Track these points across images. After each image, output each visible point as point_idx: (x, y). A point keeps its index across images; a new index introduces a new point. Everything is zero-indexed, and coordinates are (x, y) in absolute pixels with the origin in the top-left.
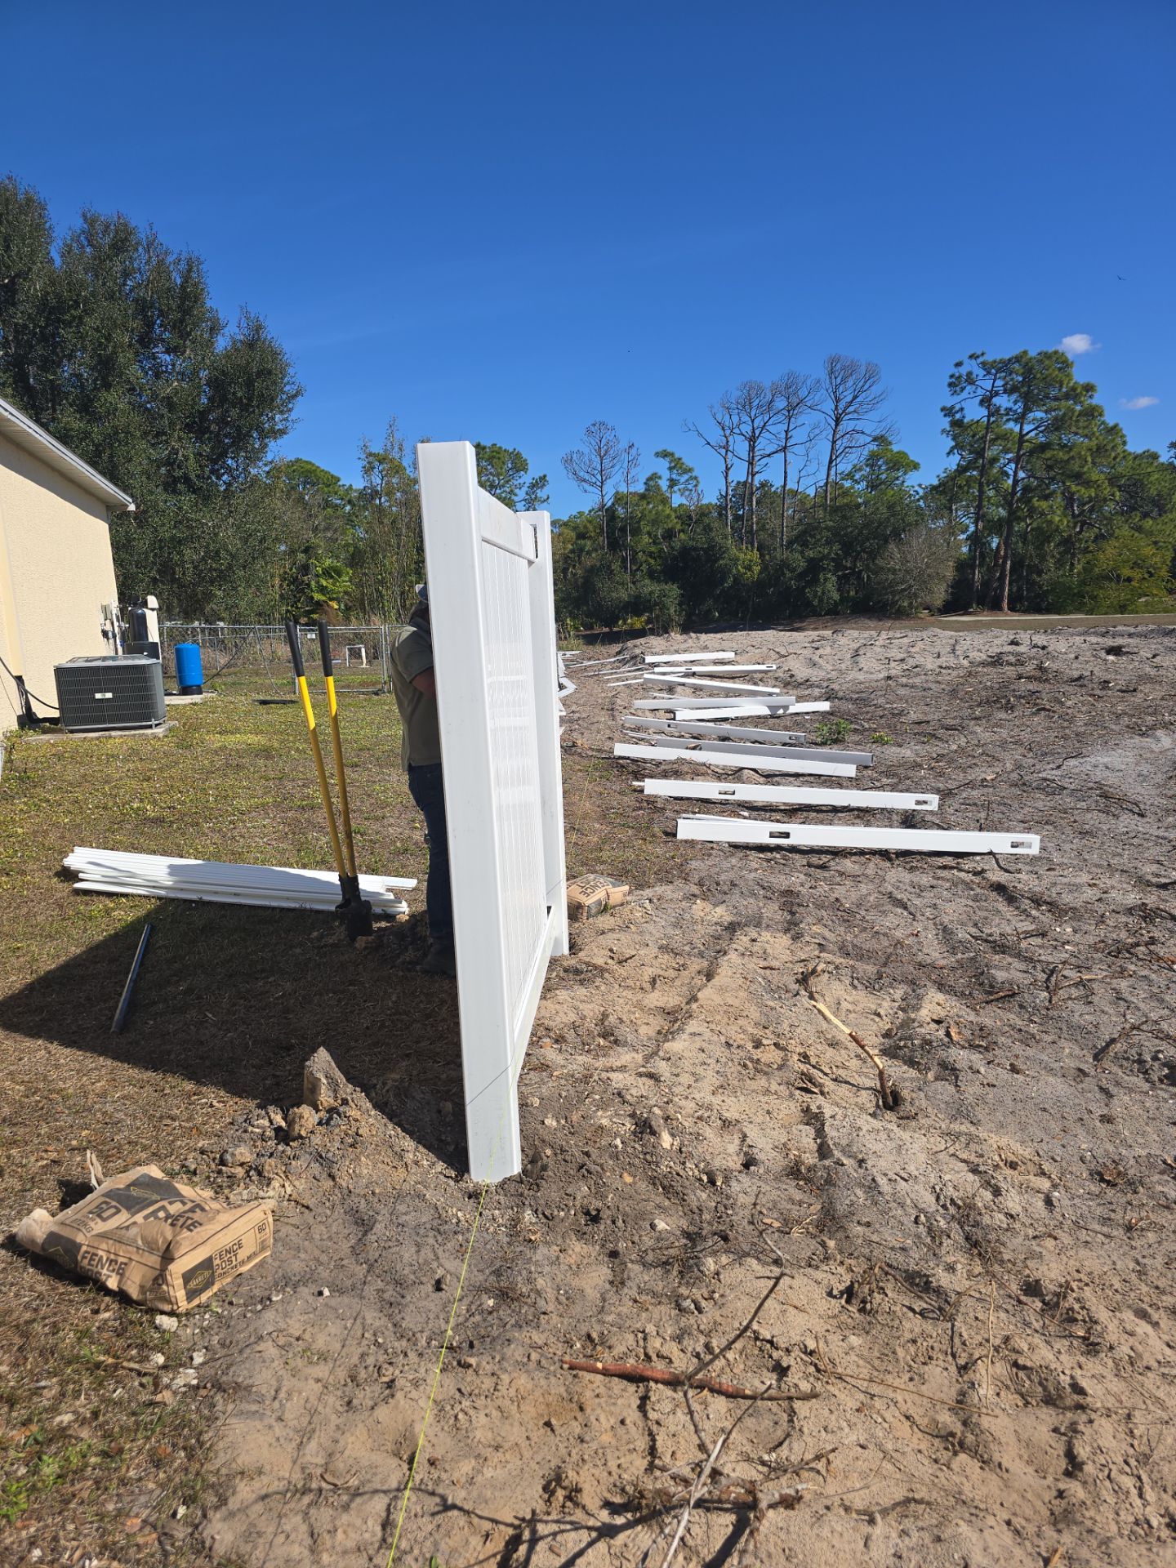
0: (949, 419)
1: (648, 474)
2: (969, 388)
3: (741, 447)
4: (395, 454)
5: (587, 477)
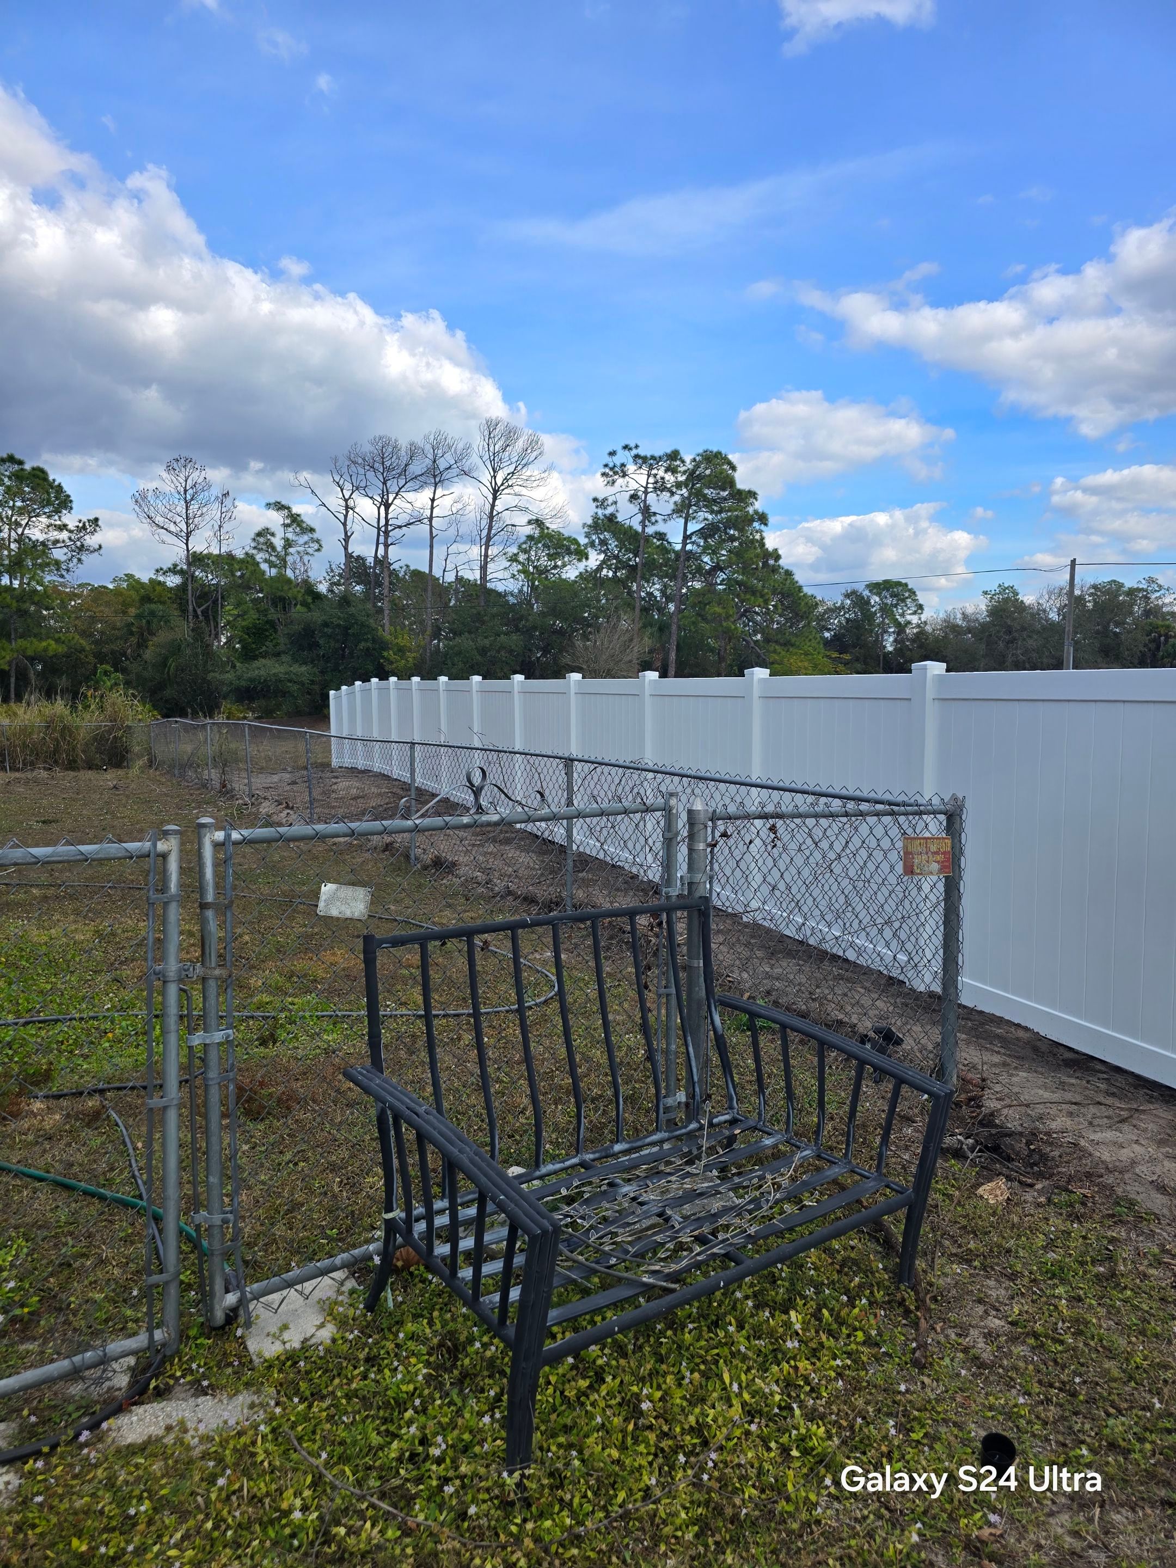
1: (258, 528)
2: (621, 481)
5: (167, 524)
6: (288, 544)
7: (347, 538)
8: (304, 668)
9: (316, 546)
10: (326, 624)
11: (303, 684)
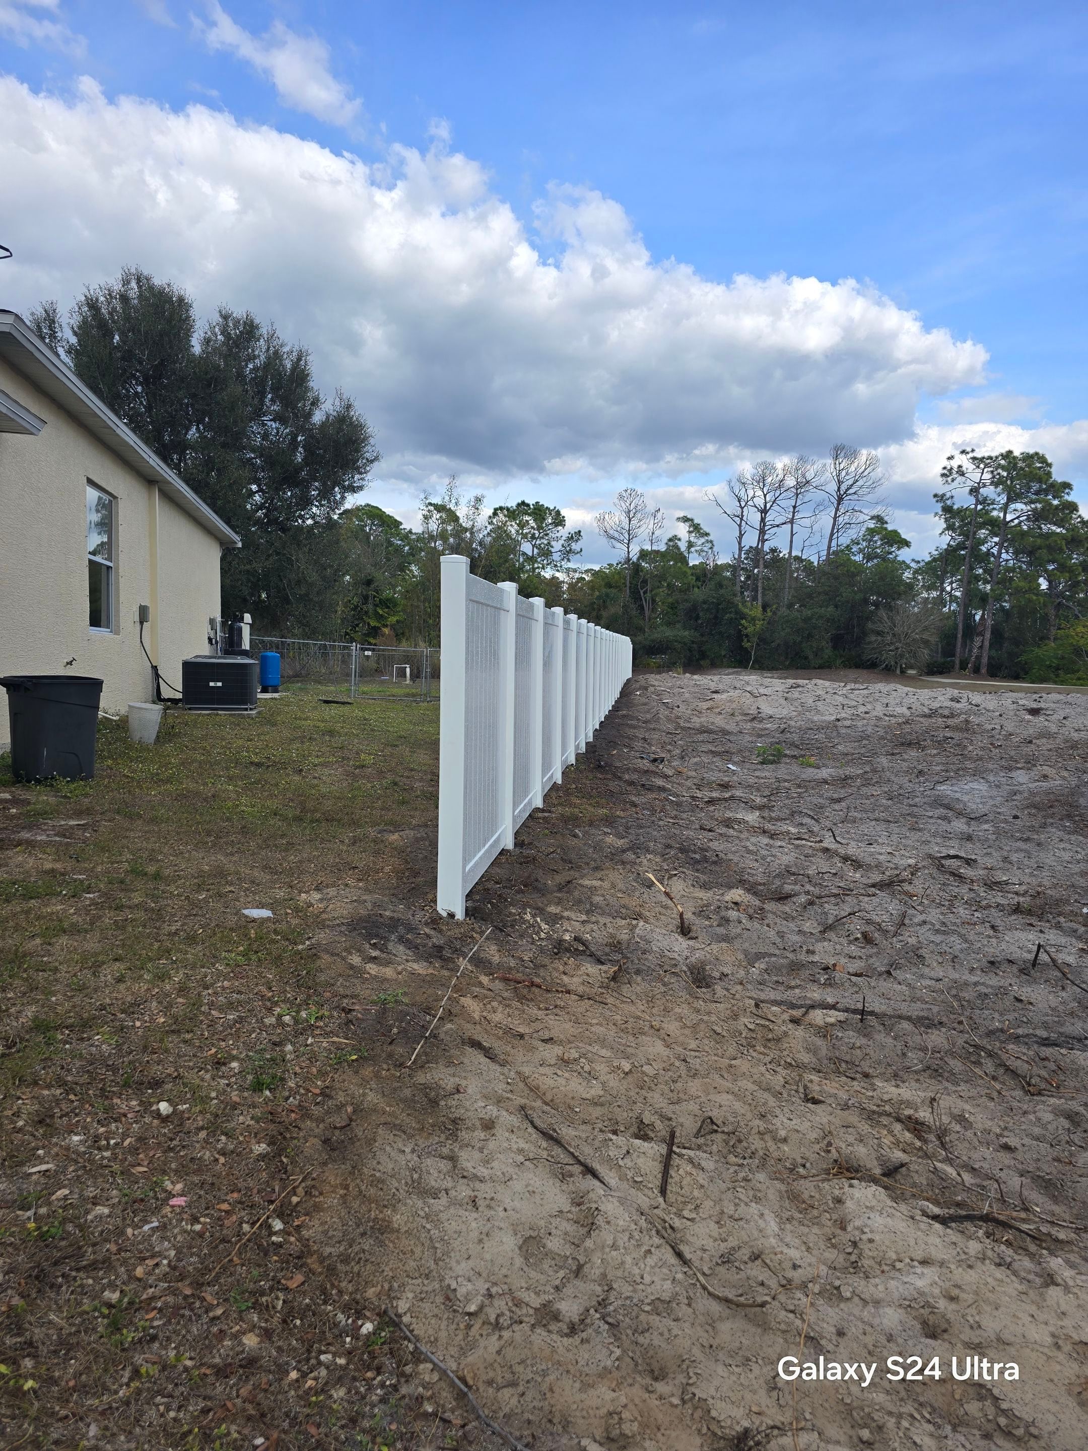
0: (940, 505)
1: (670, 536)
2: (960, 479)
3: (754, 517)
4: (452, 506)
5: (616, 535)
6: (690, 545)
7: (741, 536)
8: (687, 633)
9: (709, 545)
10: (704, 602)
11: (685, 644)
